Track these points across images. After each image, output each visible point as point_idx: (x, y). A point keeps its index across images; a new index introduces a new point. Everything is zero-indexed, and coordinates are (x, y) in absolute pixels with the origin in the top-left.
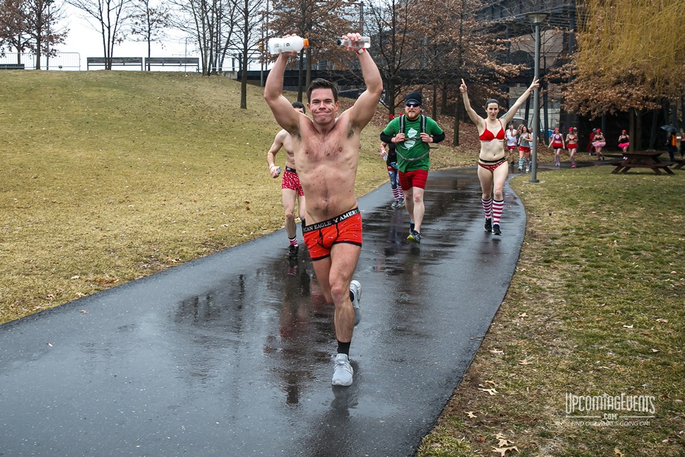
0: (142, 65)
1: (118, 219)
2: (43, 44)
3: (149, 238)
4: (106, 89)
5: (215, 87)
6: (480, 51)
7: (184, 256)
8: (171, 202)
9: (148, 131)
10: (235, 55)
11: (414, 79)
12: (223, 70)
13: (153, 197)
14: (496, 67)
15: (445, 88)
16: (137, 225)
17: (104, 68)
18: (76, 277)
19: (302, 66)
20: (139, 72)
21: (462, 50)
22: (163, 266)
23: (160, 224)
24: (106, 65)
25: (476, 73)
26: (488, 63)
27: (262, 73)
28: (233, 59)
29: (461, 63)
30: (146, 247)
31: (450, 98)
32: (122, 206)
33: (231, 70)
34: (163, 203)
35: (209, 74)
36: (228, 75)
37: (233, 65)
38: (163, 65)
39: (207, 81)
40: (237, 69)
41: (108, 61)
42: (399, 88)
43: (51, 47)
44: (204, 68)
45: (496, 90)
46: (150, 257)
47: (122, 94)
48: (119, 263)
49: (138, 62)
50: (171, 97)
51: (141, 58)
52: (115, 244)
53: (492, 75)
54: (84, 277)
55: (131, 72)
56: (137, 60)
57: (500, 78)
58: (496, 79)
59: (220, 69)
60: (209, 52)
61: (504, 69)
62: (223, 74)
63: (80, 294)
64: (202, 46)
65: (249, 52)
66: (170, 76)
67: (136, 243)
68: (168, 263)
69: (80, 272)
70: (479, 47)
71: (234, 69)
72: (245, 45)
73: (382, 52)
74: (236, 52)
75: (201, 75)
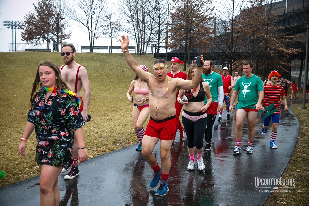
0: (108, 50)
1: (103, 123)
2: (60, 39)
3: (119, 132)
4: (91, 62)
5: (143, 61)
6: (276, 42)
7: (136, 140)
8: (127, 116)
9: (112, 82)
10: (153, 45)
11: (242, 57)
12: (147, 52)
13: (118, 113)
14: (285, 50)
15: (258, 61)
16: (112, 126)
17: (89, 51)
18: (88, 149)
19: (186, 51)
20: (106, 53)
21: (267, 42)
22: (127, 144)
23: (123, 126)
24: (90, 50)
25: (274, 54)
26: (281, 49)
27: (166, 54)
28: (152, 47)
29: (267, 48)
30: (118, 136)
31: (260, 66)
32: (104, 117)
33: (151, 52)
34: (123, 116)
35: (140, 54)
36: (150, 55)
37: (152, 50)
38: (118, 50)
39: (139, 58)
40: (154, 52)
41: (92, 48)
42: (234, 61)
43: (63, 41)
44: (138, 51)
45: (285, 62)
46: (120, 140)
47: (99, 64)
48: (107, 143)
49: (106, 48)
50: (123, 66)
51: (108, 47)
52: (104, 134)
53: (282, 54)
54: (92, 149)
55: (102, 53)
56: (106, 47)
57: (287, 56)
58: (285, 57)
59: (146, 52)
60: (140, 44)
61: (289, 51)
62: (147, 54)
63: (91, 156)
64: (137, 41)
65: (160, 43)
66: (121, 55)
67: (113, 134)
68: (129, 143)
69: (90, 147)
70: (276, 40)
71: (152, 52)
72: (159, 40)
73: (226, 43)
74: (154, 43)
75: (136, 55)
